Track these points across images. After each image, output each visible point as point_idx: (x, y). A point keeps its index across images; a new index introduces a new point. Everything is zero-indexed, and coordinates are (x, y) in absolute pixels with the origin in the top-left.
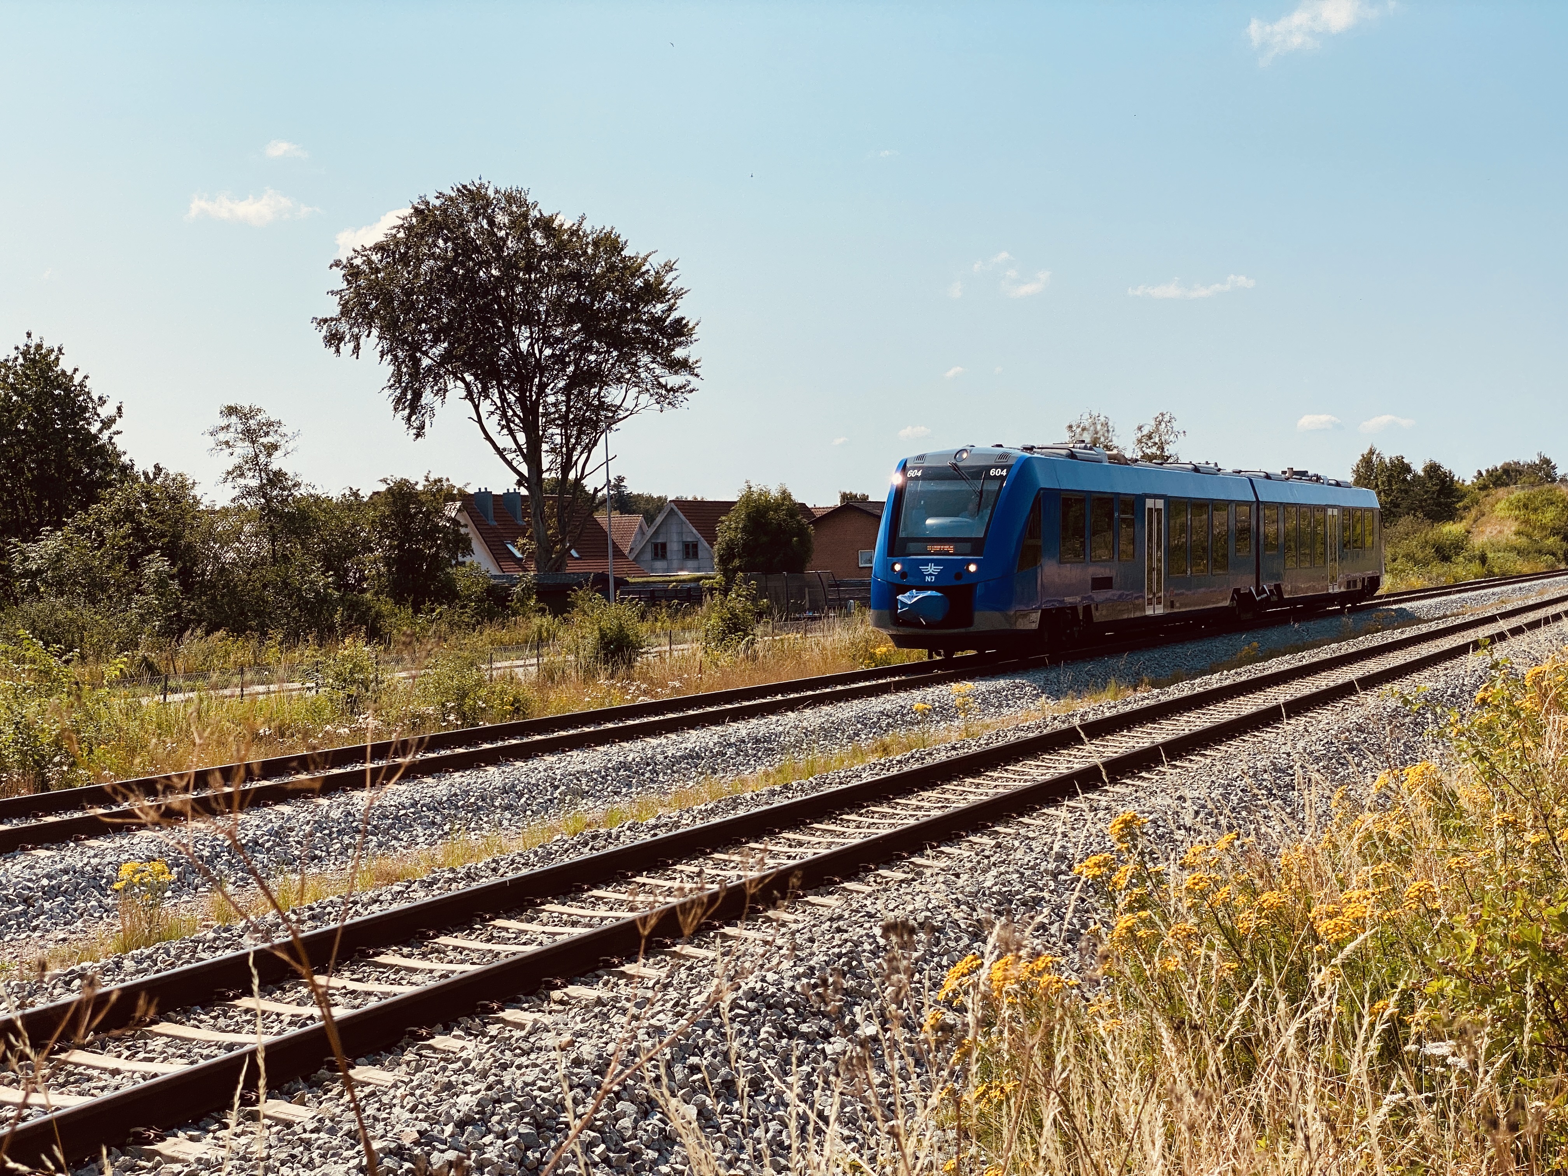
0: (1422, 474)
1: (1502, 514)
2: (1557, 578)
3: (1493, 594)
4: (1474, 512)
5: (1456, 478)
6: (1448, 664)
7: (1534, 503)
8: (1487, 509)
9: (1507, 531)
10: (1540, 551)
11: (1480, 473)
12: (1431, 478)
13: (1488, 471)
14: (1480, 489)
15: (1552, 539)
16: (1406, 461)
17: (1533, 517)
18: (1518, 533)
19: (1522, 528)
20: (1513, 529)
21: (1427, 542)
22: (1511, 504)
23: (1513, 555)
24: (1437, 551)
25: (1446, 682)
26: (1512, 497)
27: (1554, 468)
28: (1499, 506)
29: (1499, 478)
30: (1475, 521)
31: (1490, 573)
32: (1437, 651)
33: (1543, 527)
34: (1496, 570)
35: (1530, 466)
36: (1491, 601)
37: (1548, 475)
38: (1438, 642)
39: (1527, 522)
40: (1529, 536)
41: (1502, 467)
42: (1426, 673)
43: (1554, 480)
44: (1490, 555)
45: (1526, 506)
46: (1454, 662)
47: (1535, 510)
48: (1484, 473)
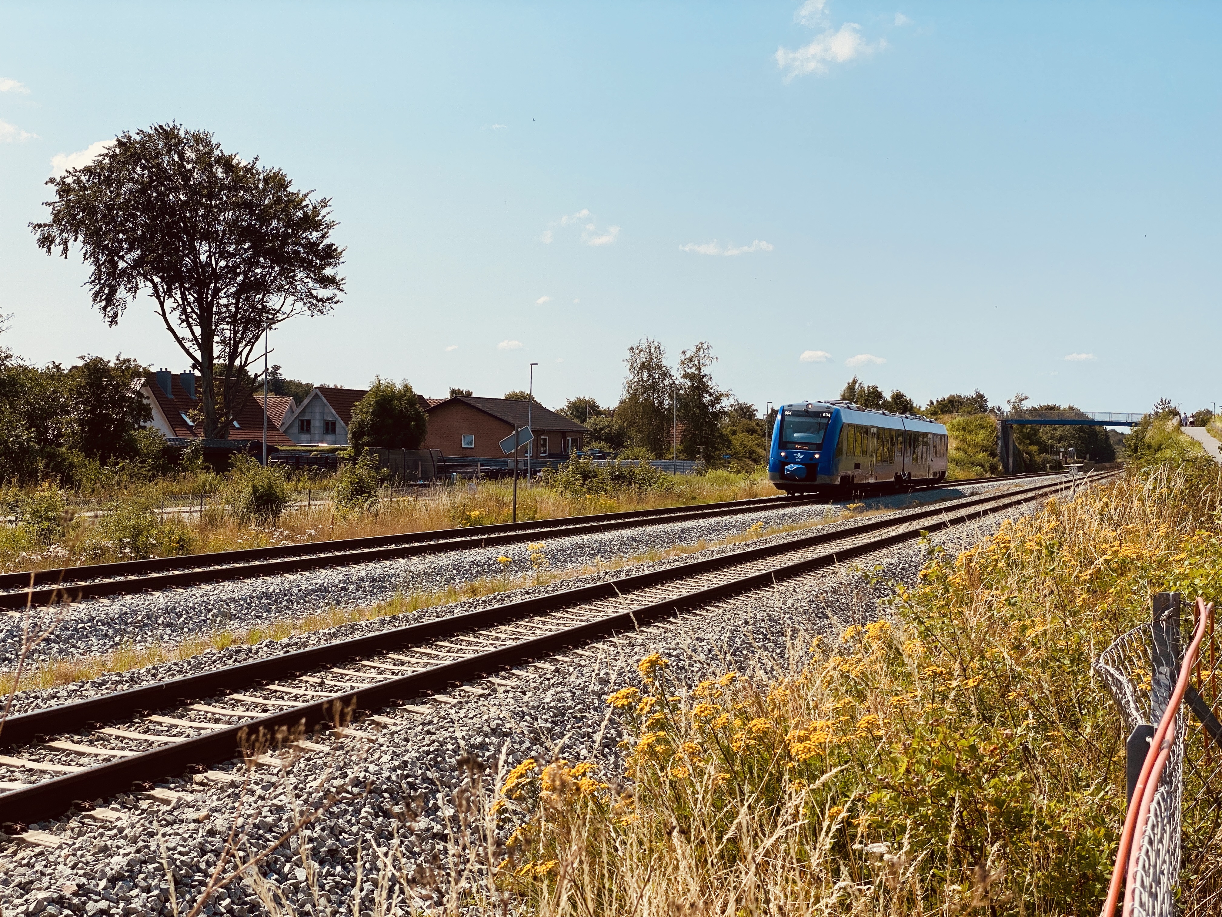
0: (889, 399)
2: (984, 484)
5: (914, 405)
6: (901, 545)
7: (970, 427)
10: (973, 463)
11: (932, 403)
12: (896, 403)
13: (937, 401)
14: (932, 414)
15: (981, 455)
16: (879, 390)
17: (969, 437)
18: (958, 449)
19: (961, 445)
20: (954, 445)
22: (953, 426)
23: (953, 465)
25: (899, 559)
26: (954, 421)
27: (986, 401)
29: (945, 406)
32: (893, 534)
33: (976, 446)
35: (968, 399)
37: (981, 407)
38: (894, 528)
39: (964, 440)
40: (965, 452)
41: (948, 399)
42: (885, 551)
43: (985, 411)
45: (964, 429)
46: (906, 543)
47: (971, 432)
48: (935, 403)
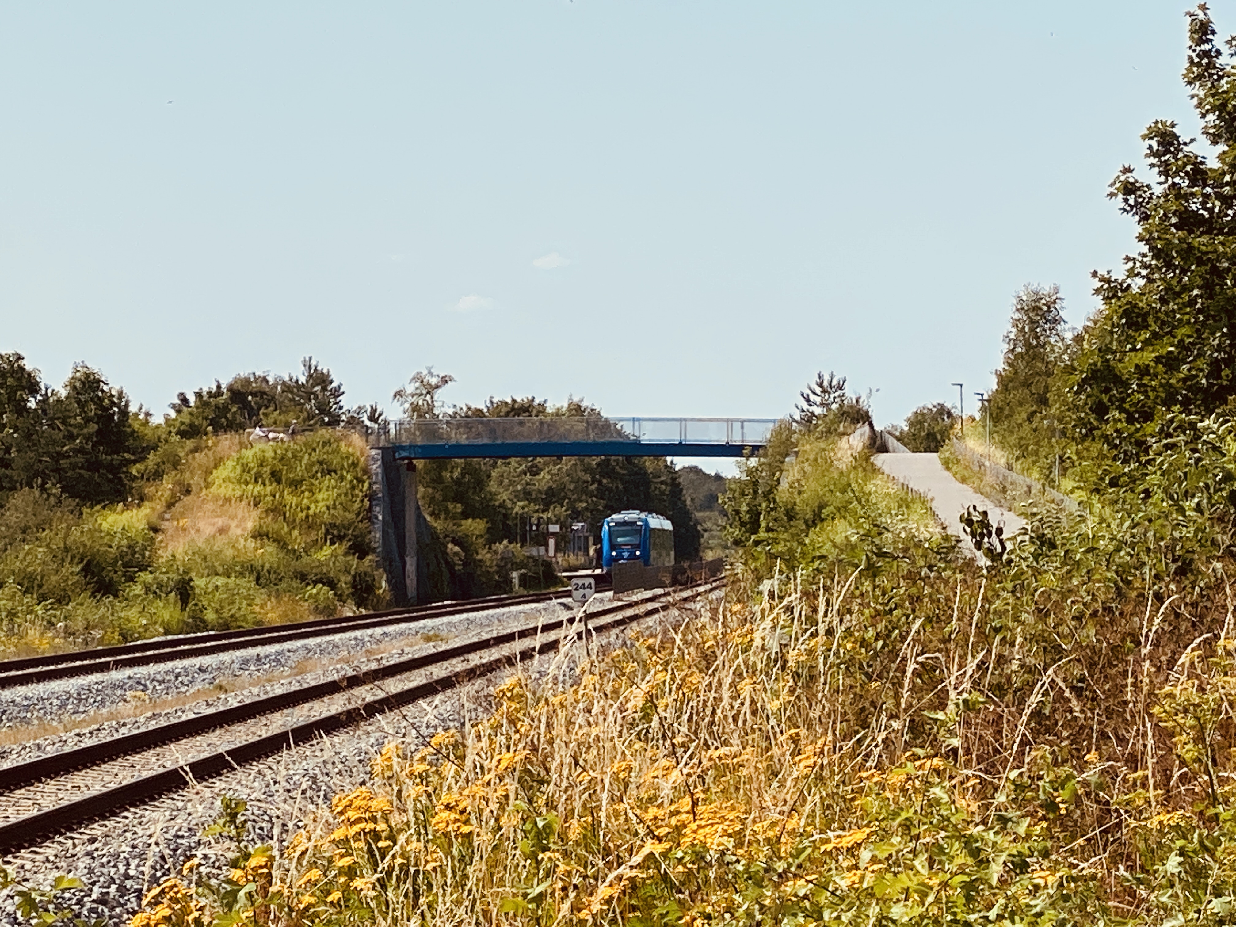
0: (63, 393)
1: (226, 490)
2: (337, 637)
3: (201, 670)
4: (167, 485)
5: (133, 409)
7: (291, 469)
8: (196, 480)
9: (235, 531)
10: (302, 577)
11: (184, 400)
12: (82, 405)
13: (199, 395)
14: (183, 434)
15: (327, 550)
17: (290, 499)
18: (259, 535)
19: (271, 524)
20: (250, 525)
21: (67, 549)
22: (246, 469)
23: (247, 583)
24: (87, 570)
26: (248, 454)
27: (337, 393)
28: (221, 473)
29: (222, 410)
30: (170, 505)
31: (200, 624)
33: (309, 524)
34: (210, 616)
35: (287, 388)
36: (198, 686)
37: (324, 409)
39: (277, 510)
40: (281, 543)
41: (230, 389)
43: (335, 421)
44: (199, 583)
45: (276, 476)
47: (295, 484)
48: (192, 399)
